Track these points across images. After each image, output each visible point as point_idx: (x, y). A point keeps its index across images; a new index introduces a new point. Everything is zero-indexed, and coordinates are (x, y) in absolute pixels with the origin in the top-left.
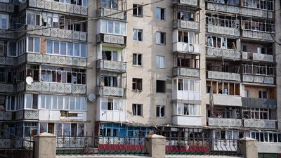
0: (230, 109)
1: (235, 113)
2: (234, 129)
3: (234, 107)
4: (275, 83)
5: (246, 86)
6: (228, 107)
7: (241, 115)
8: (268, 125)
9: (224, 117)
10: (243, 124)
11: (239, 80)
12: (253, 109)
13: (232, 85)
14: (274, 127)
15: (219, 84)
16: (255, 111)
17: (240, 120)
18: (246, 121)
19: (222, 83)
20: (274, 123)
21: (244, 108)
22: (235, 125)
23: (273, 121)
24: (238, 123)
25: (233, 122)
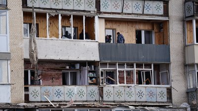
0: (78, 66)
1: (86, 74)
2: (78, 106)
3: (83, 64)
4: (166, 13)
5: (108, 20)
6: (72, 64)
7: (97, 78)
8: (151, 94)
9: (65, 83)
10: (101, 95)
11: (93, 9)
12: (122, 65)
13: (78, 18)
14: (165, 99)
15: (51, 18)
16: (126, 69)
17: (95, 88)
18: (108, 88)
19: (57, 17)
20: (165, 91)
21: (104, 64)
22: (84, 98)
23: (163, 88)
24: (92, 94)
25: (81, 93)
